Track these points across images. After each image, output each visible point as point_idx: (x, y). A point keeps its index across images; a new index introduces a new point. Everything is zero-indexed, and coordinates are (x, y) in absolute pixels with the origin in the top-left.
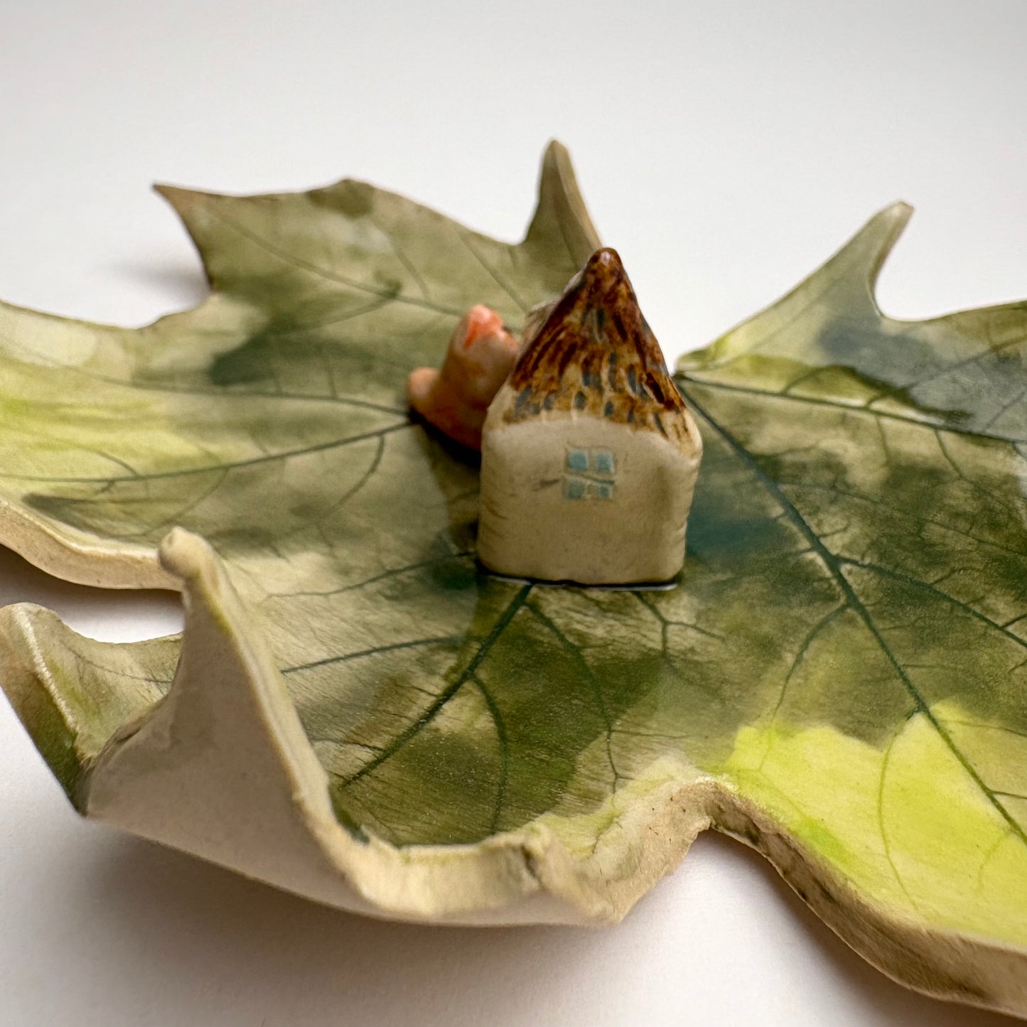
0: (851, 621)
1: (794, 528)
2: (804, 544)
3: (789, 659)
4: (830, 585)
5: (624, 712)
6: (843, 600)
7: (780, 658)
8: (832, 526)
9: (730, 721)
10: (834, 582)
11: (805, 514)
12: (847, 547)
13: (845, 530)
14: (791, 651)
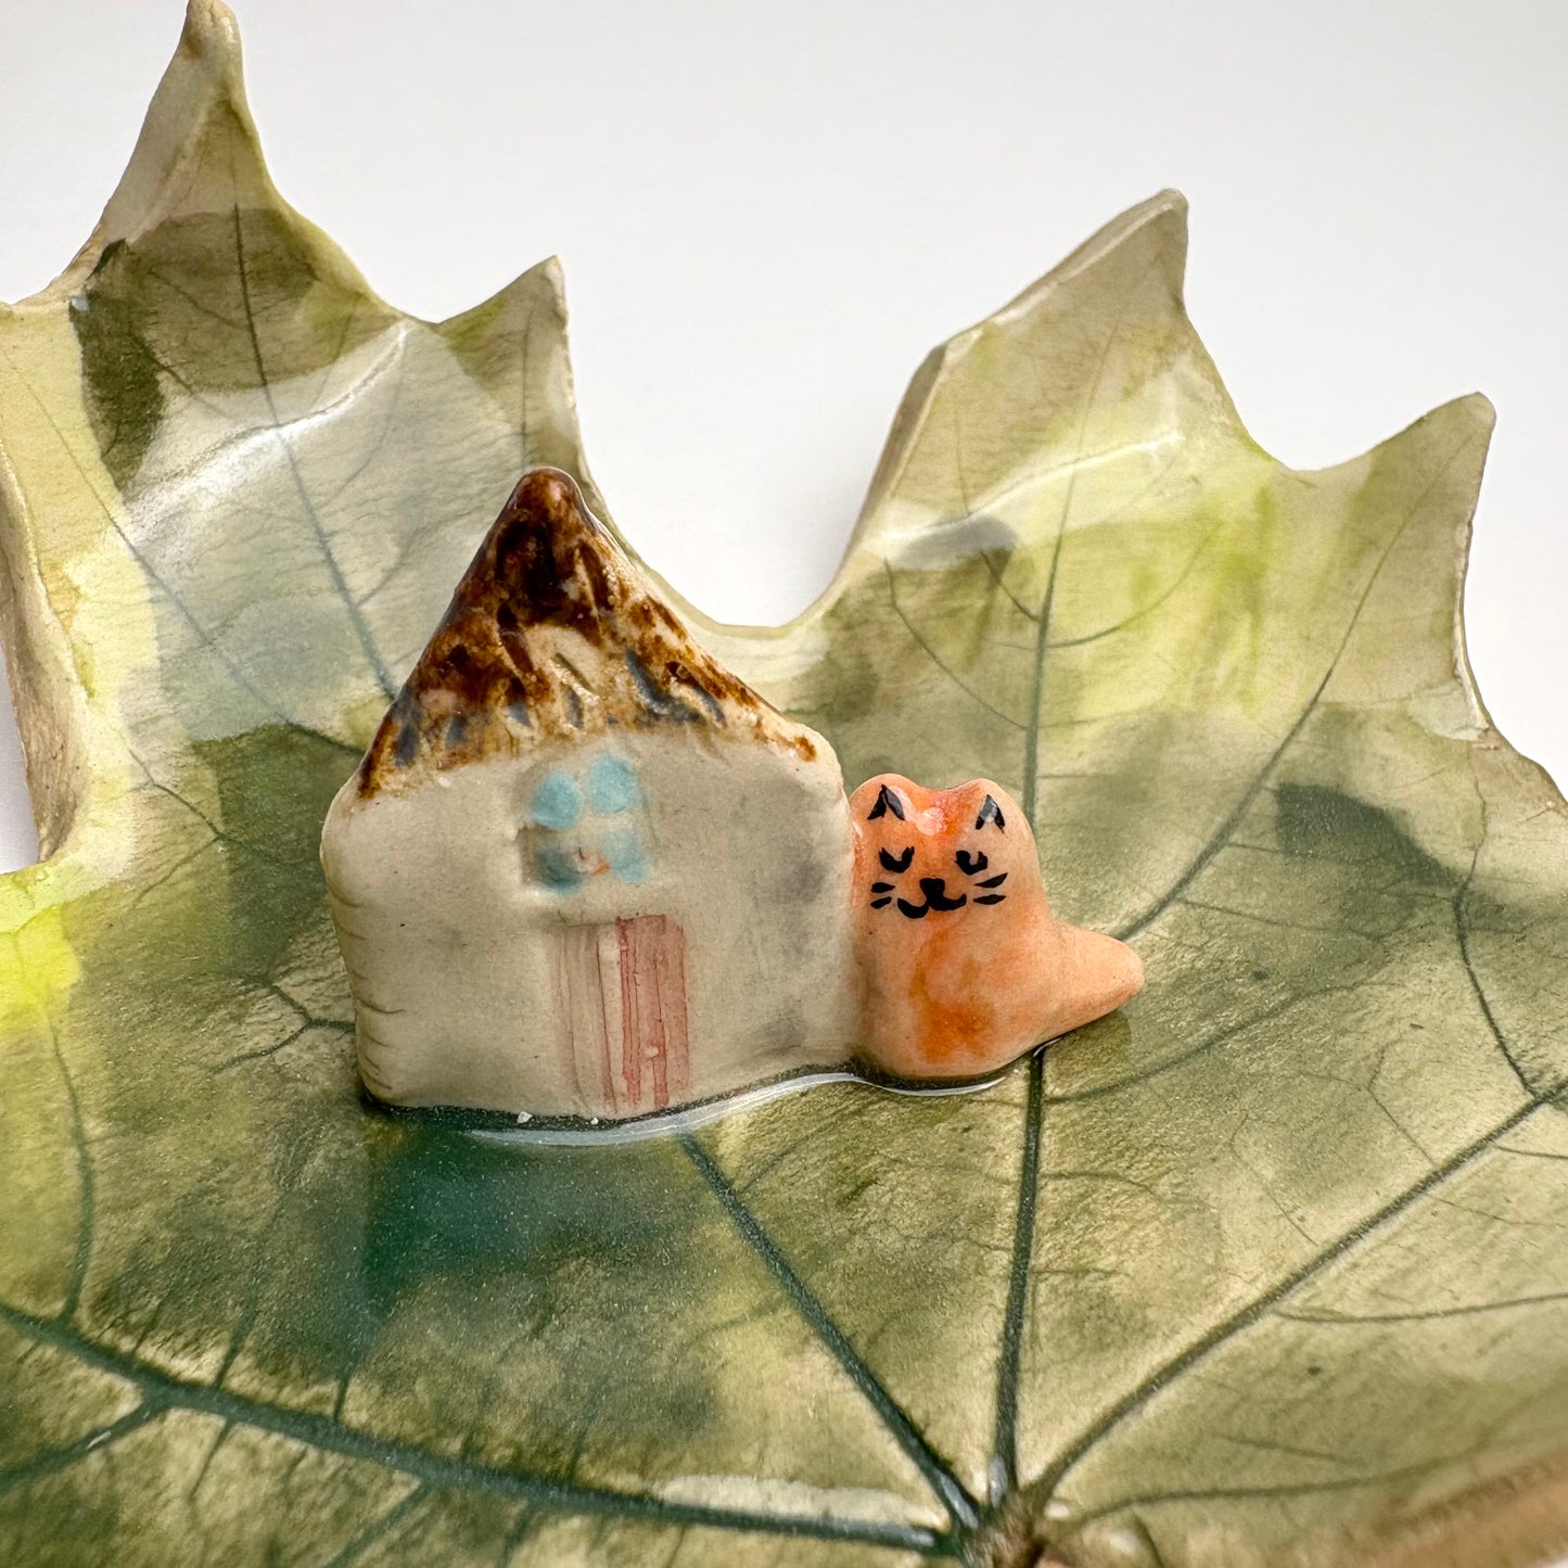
0: (39, 1286)
1: (295, 1397)
2: (242, 1379)
3: (94, 1128)
4: (128, 1330)
5: (232, 872)
6: (83, 1315)
7: (108, 1116)
8: (227, 1478)
9: (101, 971)
10: (126, 1345)
11: (303, 1455)
12: (157, 1452)
13: (191, 1497)
14: (101, 1140)
